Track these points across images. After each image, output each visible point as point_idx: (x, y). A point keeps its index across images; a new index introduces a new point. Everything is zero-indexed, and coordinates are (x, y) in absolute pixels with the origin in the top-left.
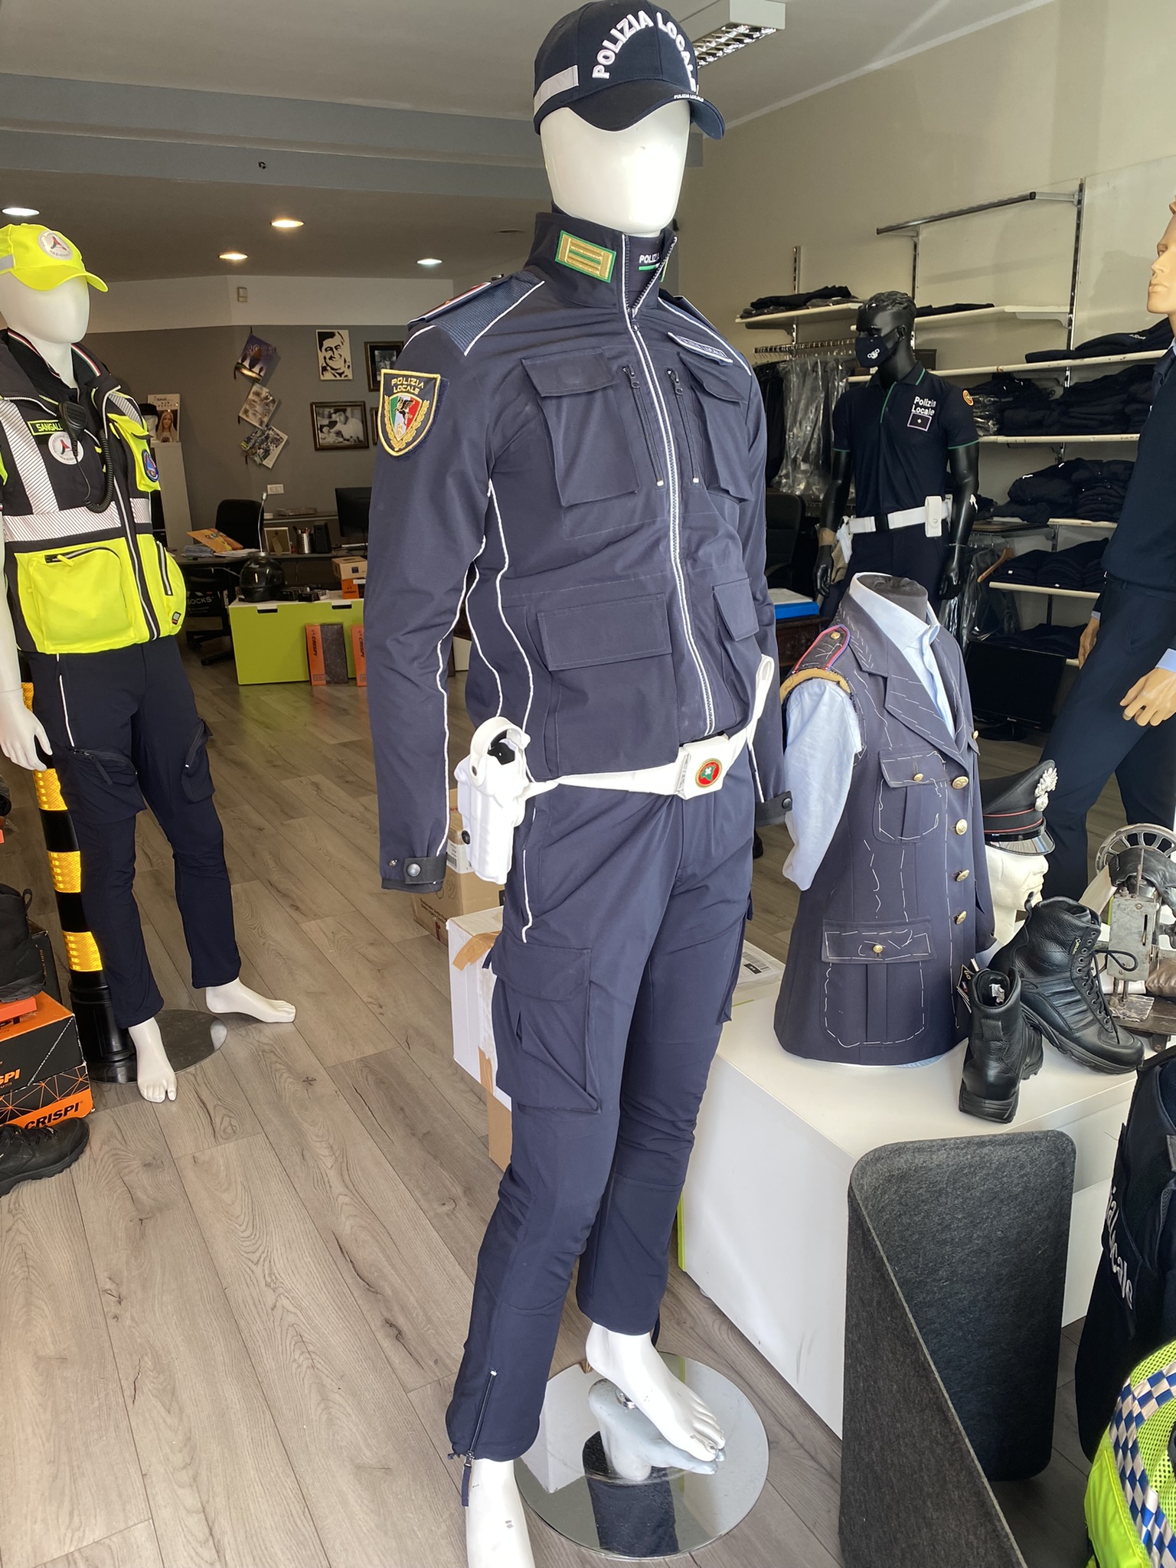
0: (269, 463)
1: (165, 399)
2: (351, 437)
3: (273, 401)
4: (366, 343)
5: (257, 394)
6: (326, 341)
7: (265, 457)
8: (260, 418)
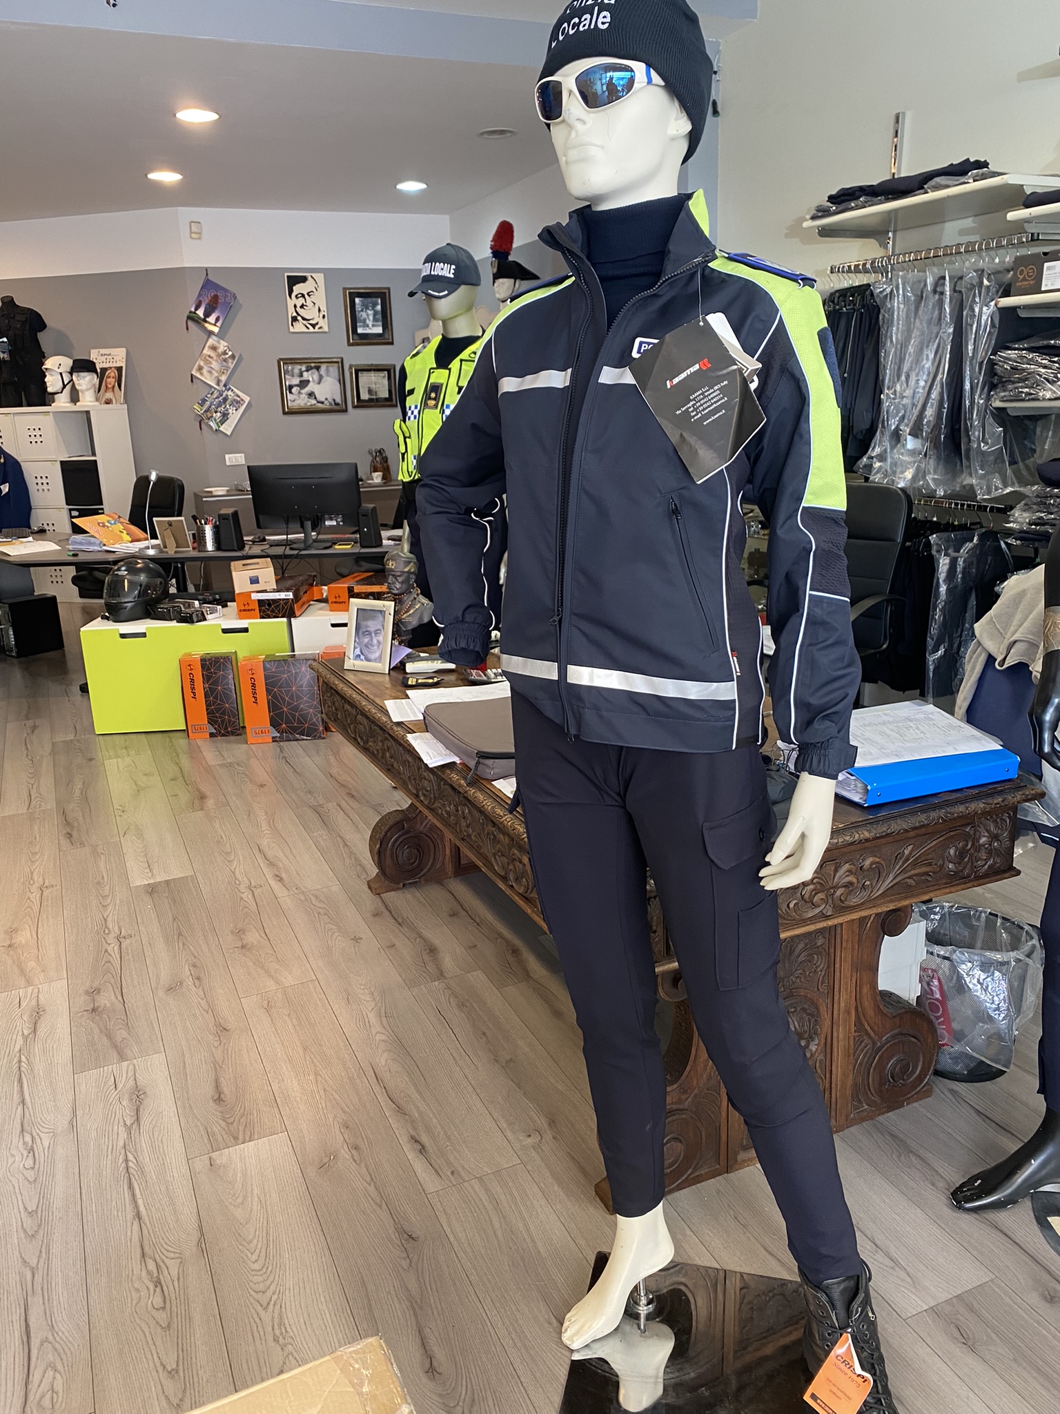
0: (227, 428)
1: (110, 355)
2: (326, 399)
3: (233, 357)
4: (345, 289)
5: (214, 348)
6: (297, 286)
7: (222, 422)
8: (217, 377)
